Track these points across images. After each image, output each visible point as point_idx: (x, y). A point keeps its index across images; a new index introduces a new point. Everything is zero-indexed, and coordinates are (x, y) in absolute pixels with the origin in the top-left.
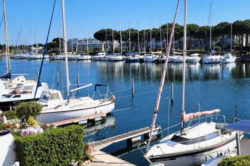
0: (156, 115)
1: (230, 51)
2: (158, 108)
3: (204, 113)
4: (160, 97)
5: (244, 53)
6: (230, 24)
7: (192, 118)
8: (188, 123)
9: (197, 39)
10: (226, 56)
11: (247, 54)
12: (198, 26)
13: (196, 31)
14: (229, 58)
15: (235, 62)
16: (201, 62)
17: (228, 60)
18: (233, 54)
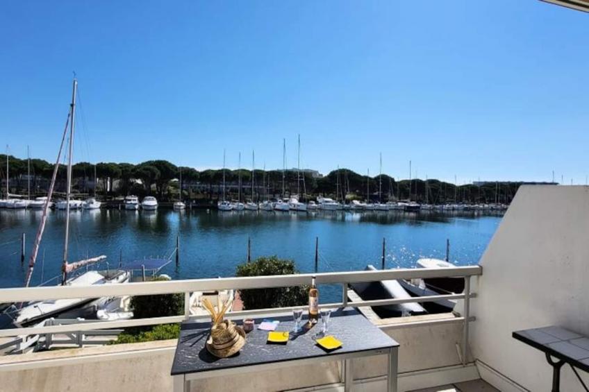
0: (32, 269)
1: (94, 196)
2: (34, 260)
3: (89, 260)
4: (38, 246)
5: (109, 198)
6: (93, 166)
7: (76, 267)
8: (71, 273)
9: (46, 179)
10: (88, 201)
11: (113, 199)
12: (47, 163)
13: (45, 169)
14: (92, 203)
15: (100, 208)
16: (53, 208)
17: (91, 206)
18: (97, 200)
